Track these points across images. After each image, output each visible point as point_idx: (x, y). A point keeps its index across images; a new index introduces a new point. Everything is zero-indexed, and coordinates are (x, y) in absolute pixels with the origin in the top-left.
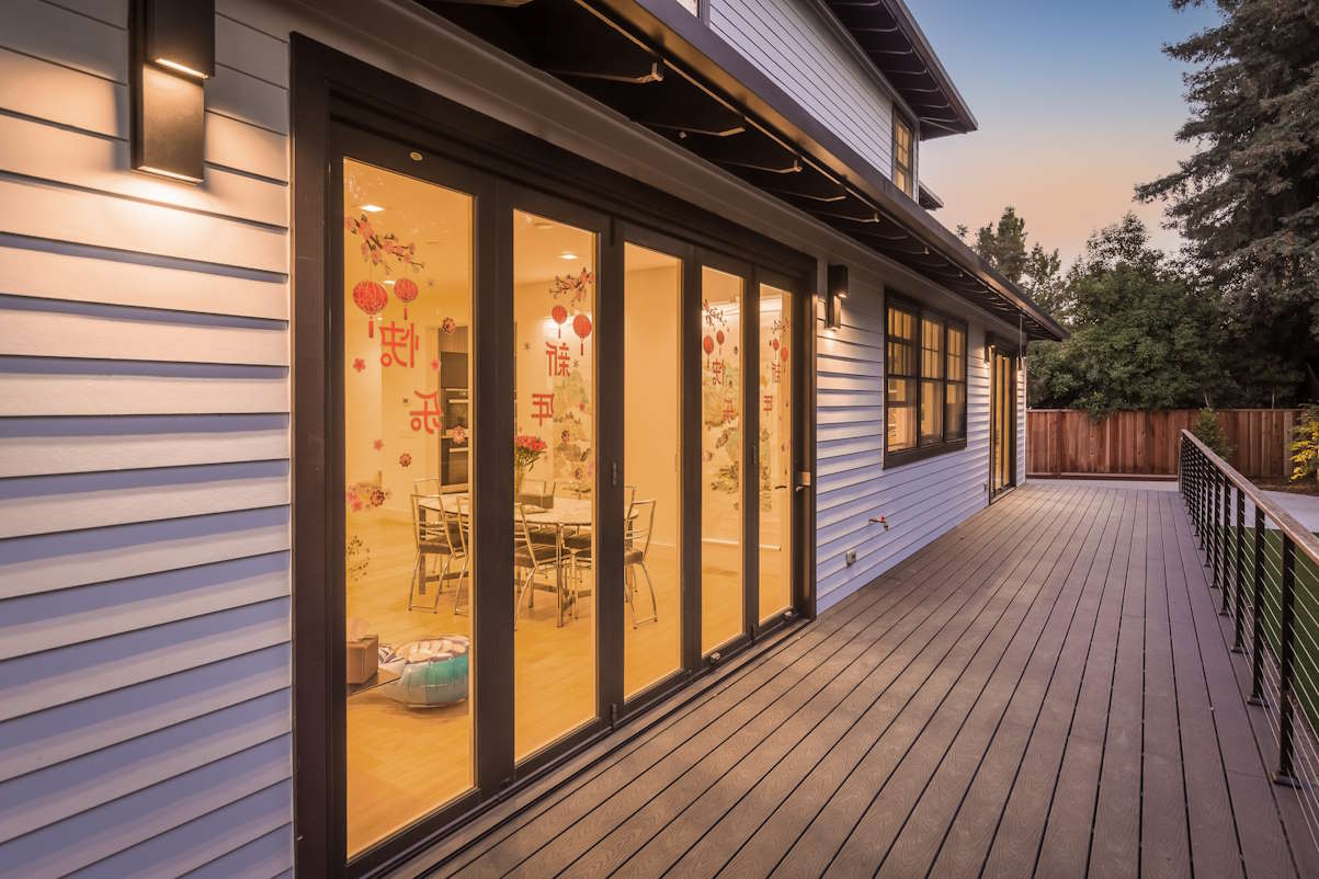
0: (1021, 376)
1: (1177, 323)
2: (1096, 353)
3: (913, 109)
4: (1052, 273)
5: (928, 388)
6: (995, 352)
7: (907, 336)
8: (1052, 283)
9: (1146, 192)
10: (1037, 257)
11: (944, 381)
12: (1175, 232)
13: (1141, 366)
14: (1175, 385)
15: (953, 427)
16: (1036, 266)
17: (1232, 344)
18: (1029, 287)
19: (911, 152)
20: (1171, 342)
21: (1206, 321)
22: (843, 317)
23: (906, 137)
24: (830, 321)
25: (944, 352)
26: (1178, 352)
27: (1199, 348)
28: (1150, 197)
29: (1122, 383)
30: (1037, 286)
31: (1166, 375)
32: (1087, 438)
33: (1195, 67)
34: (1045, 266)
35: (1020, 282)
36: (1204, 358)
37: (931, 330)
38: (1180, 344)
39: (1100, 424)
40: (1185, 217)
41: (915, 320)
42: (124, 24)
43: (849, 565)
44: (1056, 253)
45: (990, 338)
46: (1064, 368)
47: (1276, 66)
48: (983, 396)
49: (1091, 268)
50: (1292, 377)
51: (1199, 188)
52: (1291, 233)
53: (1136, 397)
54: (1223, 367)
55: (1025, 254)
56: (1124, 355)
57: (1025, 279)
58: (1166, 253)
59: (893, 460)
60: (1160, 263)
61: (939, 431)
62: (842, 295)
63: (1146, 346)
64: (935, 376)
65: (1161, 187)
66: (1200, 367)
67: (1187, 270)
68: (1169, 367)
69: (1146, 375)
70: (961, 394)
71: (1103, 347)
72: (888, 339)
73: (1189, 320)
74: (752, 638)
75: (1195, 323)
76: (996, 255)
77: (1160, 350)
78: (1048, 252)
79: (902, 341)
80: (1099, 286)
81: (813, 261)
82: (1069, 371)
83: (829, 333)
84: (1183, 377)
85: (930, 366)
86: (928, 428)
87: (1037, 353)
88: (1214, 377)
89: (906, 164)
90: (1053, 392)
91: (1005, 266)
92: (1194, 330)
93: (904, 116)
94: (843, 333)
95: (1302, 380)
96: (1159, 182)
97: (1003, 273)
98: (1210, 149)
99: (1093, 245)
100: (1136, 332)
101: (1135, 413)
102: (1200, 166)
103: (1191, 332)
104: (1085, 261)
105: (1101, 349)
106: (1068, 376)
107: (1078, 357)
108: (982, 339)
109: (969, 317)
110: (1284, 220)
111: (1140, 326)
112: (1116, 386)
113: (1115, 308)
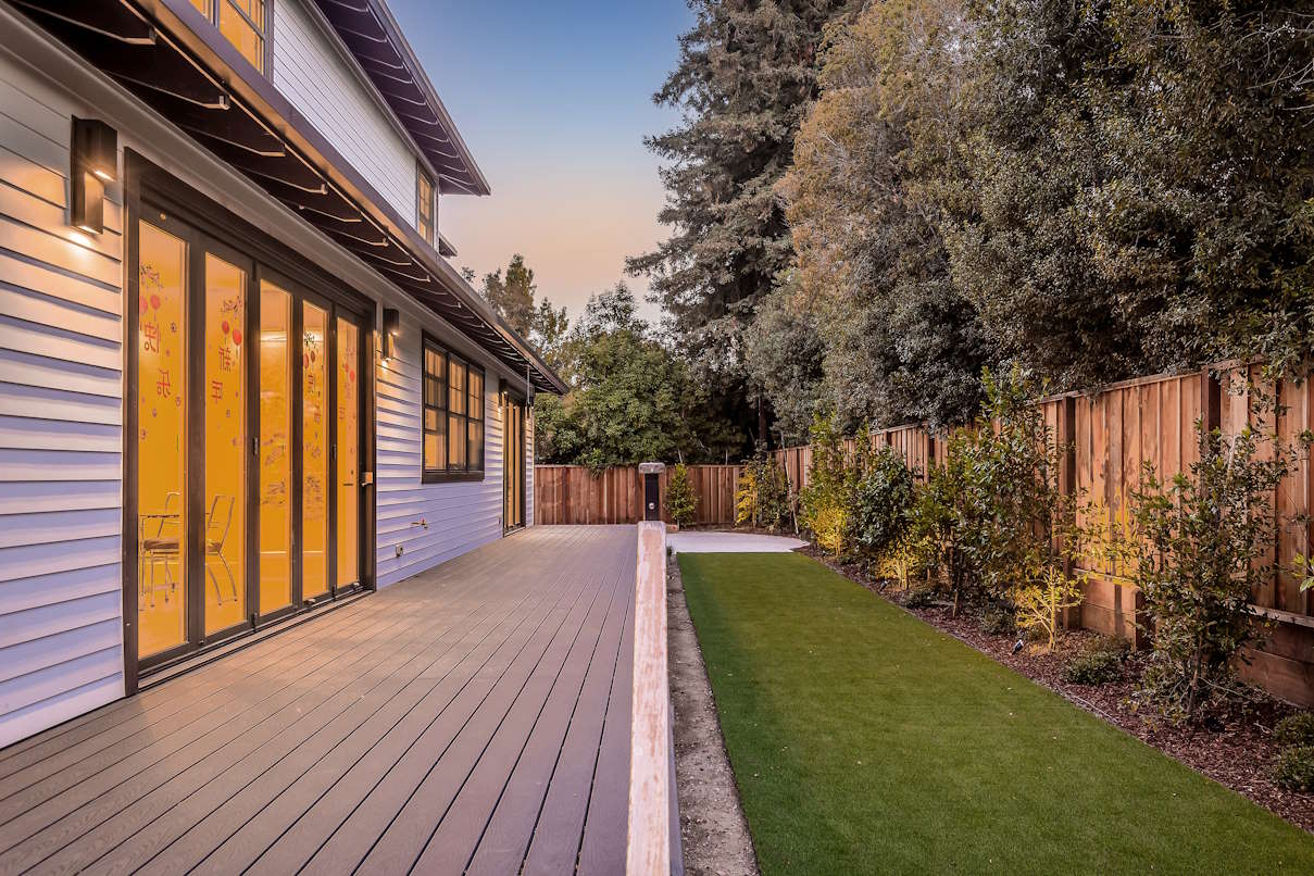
0: (529, 424)
1: (658, 387)
2: (594, 411)
3: (434, 165)
4: (560, 332)
5: (453, 421)
6: (507, 398)
7: (438, 374)
8: (561, 342)
9: (636, 266)
10: (546, 313)
11: (466, 418)
12: (657, 306)
14: (656, 443)
15: (474, 460)
16: (545, 324)
17: (699, 409)
18: (539, 345)
19: (432, 205)
20: (653, 404)
21: (679, 388)
22: (394, 351)
23: (428, 190)
24: (385, 353)
25: (466, 391)
26: (659, 414)
27: (675, 411)
28: (638, 271)
29: (616, 440)
30: (545, 345)
31: (649, 434)
32: (589, 491)
33: (669, 163)
34: (553, 324)
35: (529, 338)
36: (677, 419)
37: (456, 372)
38: (660, 407)
39: (599, 478)
40: (665, 293)
41: (444, 361)
42: (68, 145)
43: (398, 555)
44: (564, 311)
45: (503, 384)
46: (568, 425)
47: (722, 177)
48: (497, 437)
49: (591, 331)
50: (738, 438)
51: (674, 269)
52: (734, 318)
53: (627, 454)
54: (692, 429)
55: (533, 309)
56: (618, 414)
57: (534, 336)
58: (651, 324)
59: (430, 477)
60: (646, 332)
61: (463, 461)
62: (395, 334)
63: (634, 406)
64: (459, 412)
65: (653, 260)
66: (675, 428)
67: (666, 341)
68: (653, 426)
69: (635, 433)
70: (480, 432)
71: (600, 406)
72: (425, 374)
73: (667, 386)
74: (333, 596)
75: (671, 389)
76: (505, 305)
77: (645, 410)
78: (556, 309)
79: (435, 377)
80: (597, 349)
81: (374, 305)
82: (573, 428)
83: (384, 364)
84: (663, 436)
85: (456, 404)
86: (454, 457)
87: (544, 409)
88: (686, 437)
89: (427, 217)
90: (558, 449)
91: (515, 319)
92: (671, 395)
93: (426, 171)
94: (394, 365)
95: (744, 441)
96: (646, 258)
97: (513, 327)
98: (682, 235)
99: (591, 309)
100: (627, 394)
101: (626, 468)
102: (674, 250)
103: (668, 396)
104: (586, 323)
105: (599, 408)
106: (572, 433)
107: (580, 415)
108: (497, 385)
109: (485, 364)
110: (730, 306)
111: (629, 388)
112: (611, 443)
113: (609, 371)
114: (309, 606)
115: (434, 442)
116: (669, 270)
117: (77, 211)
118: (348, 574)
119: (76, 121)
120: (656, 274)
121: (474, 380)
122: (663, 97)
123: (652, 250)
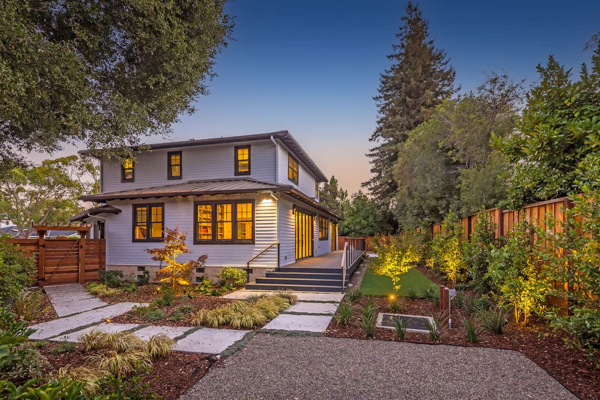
0: (337, 228)
1: (369, 216)
4: (345, 197)
6: (333, 224)
8: (345, 200)
9: (364, 185)
10: (341, 192)
11: (325, 228)
13: (362, 226)
15: (327, 236)
16: (341, 195)
17: (380, 222)
18: (339, 201)
19: (318, 186)
20: (368, 221)
21: (375, 217)
22: (315, 219)
25: (325, 223)
29: (358, 230)
30: (341, 201)
31: (367, 228)
33: (372, 159)
34: (344, 195)
35: (336, 200)
36: (375, 224)
37: (324, 220)
38: (370, 221)
40: (372, 191)
43: (316, 252)
44: (346, 191)
46: (346, 227)
48: (331, 231)
50: (392, 229)
53: (361, 233)
54: (379, 227)
55: (338, 191)
56: (358, 224)
57: (338, 199)
59: (320, 240)
62: (315, 216)
63: (363, 222)
65: (368, 183)
66: (374, 227)
69: (363, 228)
70: (328, 230)
71: (354, 222)
72: (319, 222)
75: (373, 217)
77: (366, 223)
78: (344, 191)
79: (321, 222)
81: (313, 213)
83: (314, 221)
84: (371, 229)
86: (324, 236)
87: (340, 224)
88: (377, 229)
91: (332, 195)
93: (317, 180)
98: (376, 176)
100: (361, 218)
102: (374, 180)
103: (371, 219)
106: (347, 229)
107: (349, 224)
108: (331, 221)
109: (328, 218)
110: (388, 195)
112: (357, 231)
114: (307, 258)
115: (321, 233)
116: (373, 185)
117: (293, 213)
118: (310, 255)
119: (293, 205)
120: (369, 187)
121: (327, 221)
122: (372, 139)
123: (368, 180)
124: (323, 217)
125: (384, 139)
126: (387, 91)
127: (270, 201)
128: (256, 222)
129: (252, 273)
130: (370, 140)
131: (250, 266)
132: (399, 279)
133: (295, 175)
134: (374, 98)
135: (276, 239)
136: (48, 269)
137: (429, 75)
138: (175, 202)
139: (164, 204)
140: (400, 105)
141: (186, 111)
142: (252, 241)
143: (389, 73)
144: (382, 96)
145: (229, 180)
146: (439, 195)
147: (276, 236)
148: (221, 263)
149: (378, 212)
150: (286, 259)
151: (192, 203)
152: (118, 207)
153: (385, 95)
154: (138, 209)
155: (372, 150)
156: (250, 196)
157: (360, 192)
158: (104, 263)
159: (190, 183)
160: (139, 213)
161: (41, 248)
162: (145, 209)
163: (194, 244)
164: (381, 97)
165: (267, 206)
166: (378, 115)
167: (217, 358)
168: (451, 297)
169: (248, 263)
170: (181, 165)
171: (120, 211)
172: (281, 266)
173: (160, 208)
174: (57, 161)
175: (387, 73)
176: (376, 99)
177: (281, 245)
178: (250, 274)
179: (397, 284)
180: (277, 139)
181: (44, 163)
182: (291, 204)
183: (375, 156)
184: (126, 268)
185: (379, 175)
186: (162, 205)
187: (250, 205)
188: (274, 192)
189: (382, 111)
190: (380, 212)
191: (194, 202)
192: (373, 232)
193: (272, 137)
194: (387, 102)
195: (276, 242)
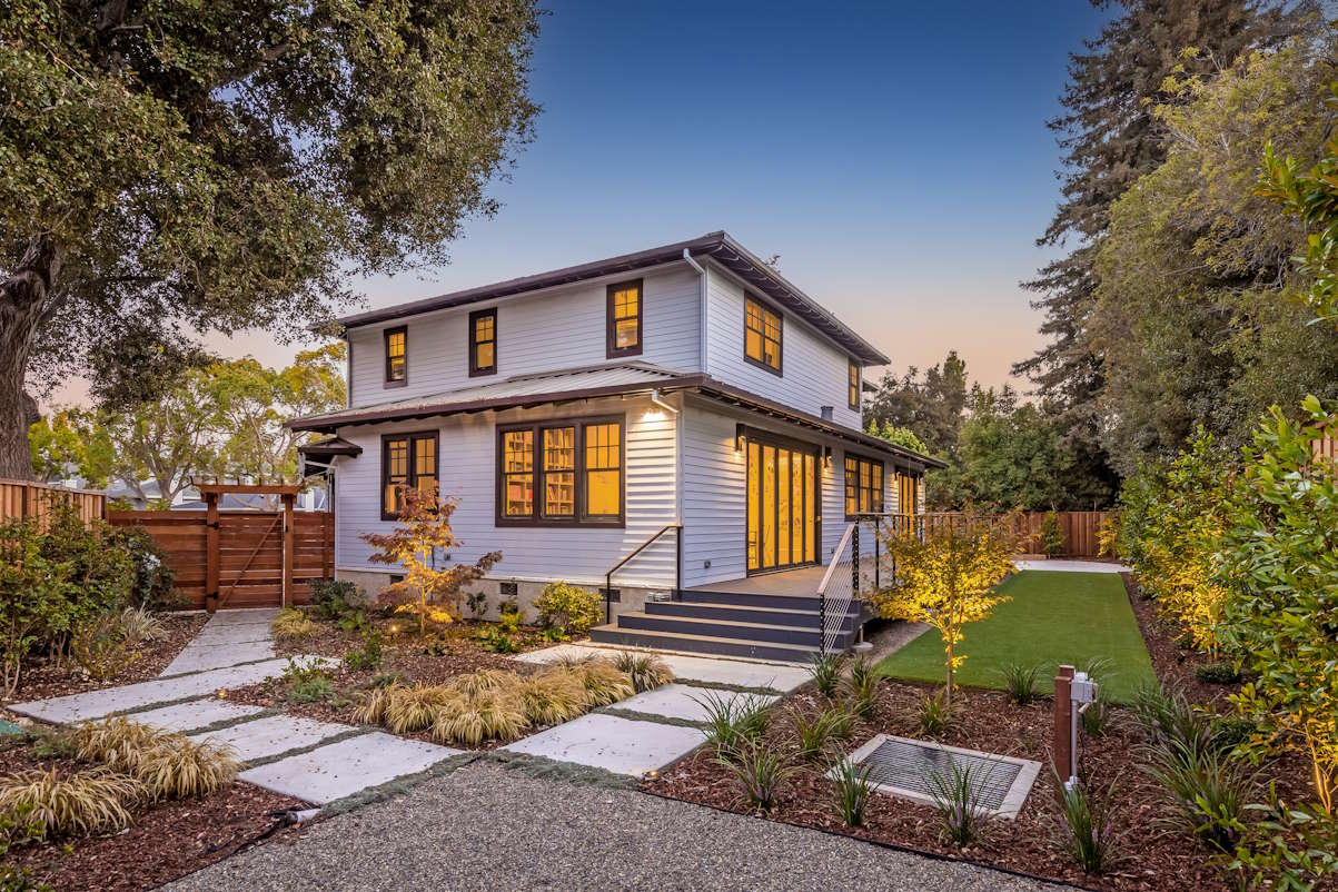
0: (921, 489)
1: (1033, 456)
2: (983, 475)
3: (859, 356)
5: (864, 492)
6: (903, 476)
7: (854, 469)
9: (1018, 369)
10: (976, 393)
11: (871, 489)
13: (1011, 484)
14: (1032, 496)
15: (876, 510)
16: (975, 402)
18: (969, 419)
19: (858, 376)
20: (1029, 468)
21: (1051, 456)
22: (830, 464)
23: (856, 369)
24: (826, 466)
25: (871, 476)
26: (1034, 475)
27: (1047, 472)
28: (1020, 373)
29: (999, 495)
31: (1026, 490)
33: (1039, 295)
34: (982, 401)
35: (961, 415)
36: (1049, 479)
37: (865, 467)
38: (1034, 470)
41: (857, 463)
44: (991, 390)
45: (899, 469)
50: (1104, 491)
51: (1048, 369)
54: (1062, 486)
55: (966, 391)
56: (1000, 476)
57: (966, 412)
59: (849, 519)
61: (869, 512)
62: (830, 458)
63: (1013, 471)
64: (867, 487)
65: (1033, 363)
66: (1048, 485)
68: (1028, 485)
69: (1014, 489)
70: (881, 496)
71: (988, 472)
72: (847, 471)
73: (1041, 455)
74: (805, 564)
75: (1044, 457)
76: (942, 391)
77: (1022, 474)
78: (985, 388)
79: (852, 472)
81: (820, 447)
82: (969, 487)
83: (826, 470)
84: (1037, 491)
85: (865, 482)
86: (864, 509)
88: (1057, 491)
89: (856, 384)
91: (950, 401)
92: (1044, 461)
93: (855, 361)
94: (830, 470)
95: (1110, 493)
96: (1027, 362)
98: (1057, 343)
100: (1006, 462)
102: (1049, 355)
103: (1040, 462)
105: (986, 473)
108: (893, 470)
109: (883, 458)
110: (1092, 393)
111: (1009, 458)
113: (994, 447)
114: (795, 565)
115: (852, 502)
116: (1045, 369)
117: (738, 448)
118: (810, 557)
119: (737, 425)
120: (1034, 374)
121: (877, 469)
122: (1044, 241)
123: (1031, 356)
124: (859, 458)
125: (1082, 235)
126: (1093, 97)
127: (661, 416)
128: (628, 472)
129: (619, 601)
130: (1041, 242)
131: (615, 582)
132: (961, 636)
133: (770, 348)
134: (1050, 126)
135: (673, 515)
136: (226, 574)
137: (1227, 31)
138: (458, 426)
139: (438, 431)
140: (1132, 132)
141: (478, 211)
142: (619, 522)
143: (1095, 46)
144: (1074, 114)
145: (592, 370)
146: (1188, 381)
147: (673, 506)
148: (551, 573)
149: (1058, 443)
150: (707, 567)
151: (493, 429)
152: (356, 442)
153: (1087, 112)
154: (393, 445)
155: (1046, 271)
156: (613, 404)
157: (1006, 388)
158: (332, 565)
159: (511, 381)
160: (394, 454)
161: (211, 529)
162: (403, 444)
163: (497, 525)
164: (1070, 120)
165: (654, 428)
166: (1061, 168)
167: (296, 817)
168: (1080, 705)
169: (608, 576)
170: (494, 341)
171: (360, 451)
172: (687, 585)
173: (431, 442)
174: (320, 354)
175: (1090, 47)
176: (1056, 125)
177: (686, 531)
178: (614, 604)
179: (956, 651)
180: (705, 257)
181: (299, 358)
182: (731, 424)
183: (1053, 286)
184: (369, 576)
185: (1067, 339)
186: (434, 434)
187: (615, 428)
188: (662, 392)
189: (1078, 157)
190: (1065, 443)
191: (497, 425)
192: (1045, 500)
193: (686, 253)
194: (1090, 129)
195: (673, 524)
